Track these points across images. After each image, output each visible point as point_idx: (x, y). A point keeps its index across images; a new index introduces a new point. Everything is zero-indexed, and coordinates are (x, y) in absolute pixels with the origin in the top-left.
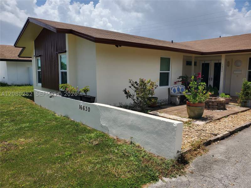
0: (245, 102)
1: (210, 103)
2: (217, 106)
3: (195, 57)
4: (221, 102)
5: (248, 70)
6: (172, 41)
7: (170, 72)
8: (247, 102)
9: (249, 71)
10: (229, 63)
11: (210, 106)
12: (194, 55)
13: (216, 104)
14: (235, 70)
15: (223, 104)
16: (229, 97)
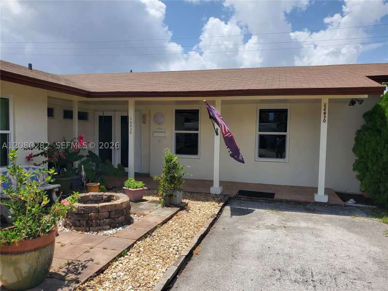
0: (171, 196)
1: (92, 214)
2: (109, 218)
3: (79, 102)
4: (118, 208)
5: (174, 132)
6: (30, 65)
7: (10, 132)
8: (173, 195)
9: (176, 133)
10: (145, 117)
11: (92, 220)
12: (76, 98)
13: (106, 214)
14: (155, 130)
15: (122, 210)
16: (142, 187)
